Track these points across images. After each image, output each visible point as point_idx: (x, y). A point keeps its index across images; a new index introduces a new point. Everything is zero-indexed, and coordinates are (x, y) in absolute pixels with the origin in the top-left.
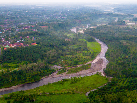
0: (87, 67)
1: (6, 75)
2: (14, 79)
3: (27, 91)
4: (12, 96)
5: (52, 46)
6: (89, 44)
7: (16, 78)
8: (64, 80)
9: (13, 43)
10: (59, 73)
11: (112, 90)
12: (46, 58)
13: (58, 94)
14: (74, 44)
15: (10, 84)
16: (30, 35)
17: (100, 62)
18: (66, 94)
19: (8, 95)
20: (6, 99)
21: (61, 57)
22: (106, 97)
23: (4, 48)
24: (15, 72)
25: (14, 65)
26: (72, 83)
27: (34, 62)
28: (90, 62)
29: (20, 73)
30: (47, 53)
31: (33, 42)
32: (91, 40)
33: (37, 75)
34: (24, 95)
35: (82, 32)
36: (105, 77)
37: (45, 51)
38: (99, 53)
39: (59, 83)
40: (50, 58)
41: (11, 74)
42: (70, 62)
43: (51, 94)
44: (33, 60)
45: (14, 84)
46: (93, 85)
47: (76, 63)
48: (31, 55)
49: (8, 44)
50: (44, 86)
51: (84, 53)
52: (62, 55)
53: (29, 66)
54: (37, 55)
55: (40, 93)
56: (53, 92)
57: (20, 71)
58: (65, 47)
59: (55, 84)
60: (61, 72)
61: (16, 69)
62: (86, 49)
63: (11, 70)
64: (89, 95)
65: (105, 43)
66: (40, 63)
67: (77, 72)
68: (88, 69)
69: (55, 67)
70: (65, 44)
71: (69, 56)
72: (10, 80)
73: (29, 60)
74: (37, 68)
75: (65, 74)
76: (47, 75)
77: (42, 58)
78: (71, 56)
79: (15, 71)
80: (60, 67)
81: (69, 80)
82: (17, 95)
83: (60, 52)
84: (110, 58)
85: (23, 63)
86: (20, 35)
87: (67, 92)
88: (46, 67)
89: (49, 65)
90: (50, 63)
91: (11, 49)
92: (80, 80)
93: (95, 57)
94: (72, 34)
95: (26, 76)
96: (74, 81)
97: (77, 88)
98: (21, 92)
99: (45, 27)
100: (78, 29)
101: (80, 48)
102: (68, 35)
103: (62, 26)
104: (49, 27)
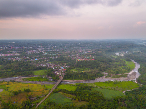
0: (125, 76)
1: (78, 74)
2: (81, 76)
3: (88, 84)
4: (80, 85)
5: (103, 62)
6: (127, 63)
7: (83, 76)
8: (109, 82)
9: (83, 58)
10: (107, 77)
11: (142, 92)
12: (99, 68)
13: (105, 88)
14: (117, 62)
15: (79, 79)
16: (91, 55)
17: (134, 74)
18: (110, 89)
19: (78, 84)
20: (77, 86)
21: (108, 68)
22: (137, 96)
23: (78, 60)
24: (82, 73)
25: (82, 69)
26: (114, 84)
27: (92, 69)
28: (127, 73)
29: (85, 74)
30: (100, 65)
31: (93, 59)
32: (128, 60)
33: (93, 76)
34: (86, 85)
35: (123, 55)
36: (137, 84)
37: (99, 64)
38: (133, 69)
39: (106, 82)
40: (102, 68)
41: (80, 73)
42: (114, 72)
43: (101, 88)
44: (92, 68)
45: (81, 79)
46: (129, 87)
47: (118, 73)
48: (91, 65)
49: (80, 59)
50: (97, 83)
51: (123, 67)
52: (109, 67)
53: (90, 71)
54: (94, 65)
55: (95, 86)
56: (102, 87)
57: (85, 73)
58: (111, 63)
59: (103, 82)
60: (108, 76)
61: (83, 71)
62: (125, 65)
63: (81, 72)
64: (125, 93)
65: (138, 63)
66: (96, 70)
67: (118, 78)
68: (125, 77)
69: (104, 73)
70: (111, 61)
71: (113, 68)
72: (80, 77)
73: (90, 68)
74: (94, 72)
75: (110, 78)
76: (99, 77)
77: (97, 68)
78: (114, 68)
79: (83, 72)
80: (107, 74)
81: (112, 82)
82: (82, 85)
83: (108, 65)
84: (142, 72)
85: (87, 69)
86: (86, 55)
87: (110, 88)
88: (99, 73)
89: (101, 72)
90: (101, 71)
91: (81, 61)
92: (119, 83)
93: (131, 71)
94: (116, 56)
95: (87, 75)
96: (116, 83)
97: (117, 87)
98: (84, 83)
99: (100, 51)
100: (120, 54)
101: (121, 64)
102: (113, 56)
103: (110, 51)
104: (102, 52)
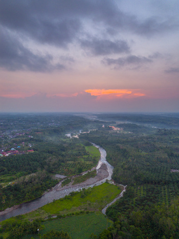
2: (8, 199)
5: (51, 152)
6: (87, 148)
7: (11, 197)
8: (73, 194)
9: (7, 151)
10: (64, 184)
12: (46, 167)
13: (68, 216)
14: (72, 149)
16: (25, 141)
18: (79, 214)
21: (62, 164)
24: (9, 188)
25: (8, 178)
26: (82, 197)
27: (32, 172)
28: (94, 168)
29: (16, 189)
30: (47, 161)
31: (30, 149)
32: (88, 145)
33: (37, 189)
35: (76, 136)
37: (45, 158)
38: (99, 157)
39: (67, 198)
40: (52, 167)
42: (73, 170)
43: (60, 217)
45: (8, 206)
46: (107, 197)
47: (80, 171)
48: (29, 164)
49: (1, 152)
50: (48, 204)
51: (84, 158)
52: (63, 161)
53: (27, 178)
54: (35, 163)
55: (44, 216)
57: (16, 185)
58: (63, 153)
59: (61, 200)
60: (66, 183)
61: (10, 183)
62: (85, 154)
64: (107, 212)
65: (101, 146)
66: (41, 173)
67: (84, 181)
68: (94, 176)
69: (58, 176)
70: (63, 149)
71: (70, 162)
73: (25, 170)
74: (37, 181)
75: (70, 184)
76: (50, 188)
77: (42, 167)
78: (72, 162)
79: (10, 186)
80: (63, 177)
81: (78, 193)
83: (61, 158)
84: (114, 162)
85: (19, 174)
86: (14, 142)
87: (78, 211)
89: (51, 175)
90: (51, 172)
92: (90, 192)
93: (98, 162)
94: (68, 139)
95: (24, 192)
96: (84, 194)
97: (89, 204)
99: (40, 133)
100: (72, 135)
101: (80, 152)
102: (64, 140)
103: (57, 131)
104: (44, 133)
